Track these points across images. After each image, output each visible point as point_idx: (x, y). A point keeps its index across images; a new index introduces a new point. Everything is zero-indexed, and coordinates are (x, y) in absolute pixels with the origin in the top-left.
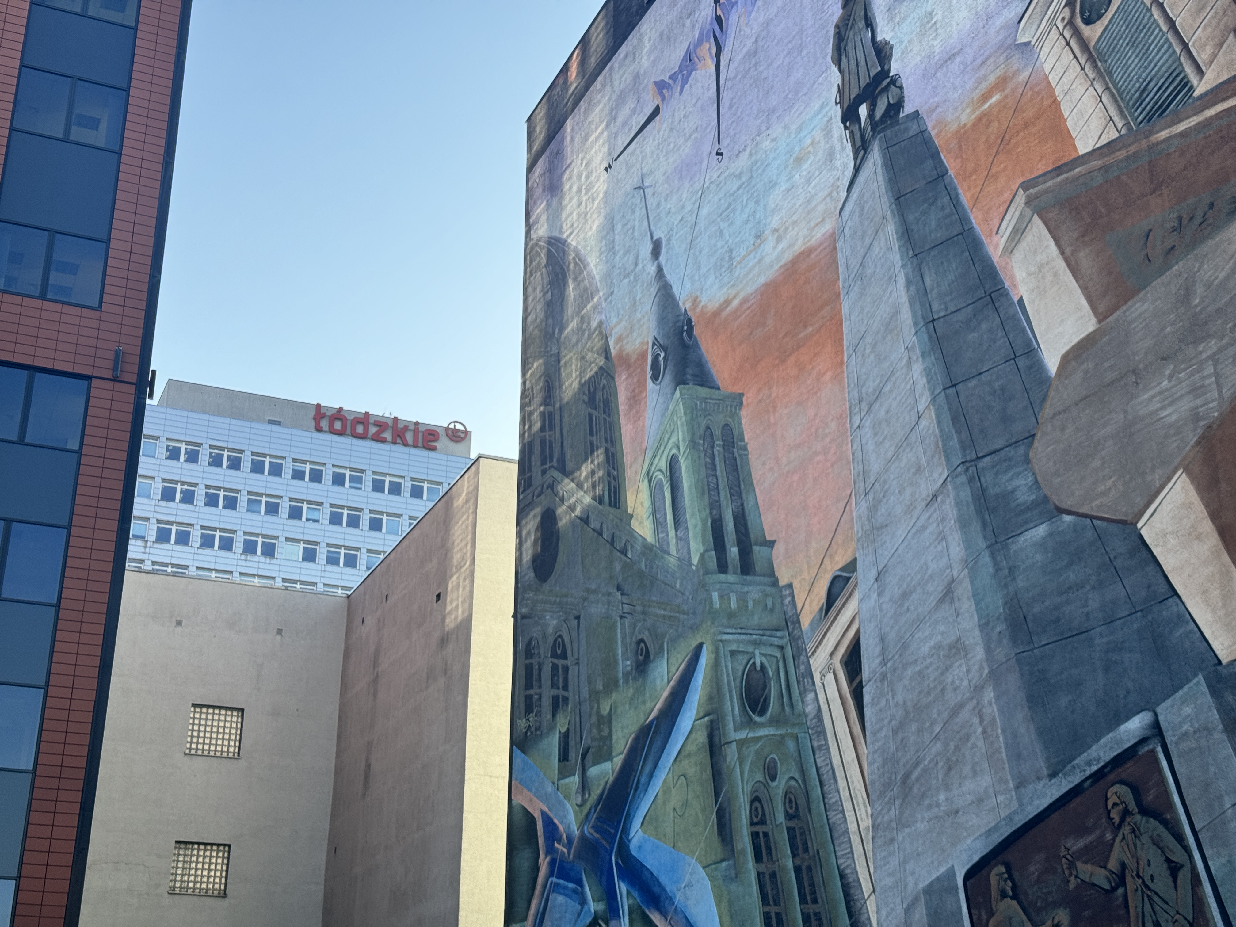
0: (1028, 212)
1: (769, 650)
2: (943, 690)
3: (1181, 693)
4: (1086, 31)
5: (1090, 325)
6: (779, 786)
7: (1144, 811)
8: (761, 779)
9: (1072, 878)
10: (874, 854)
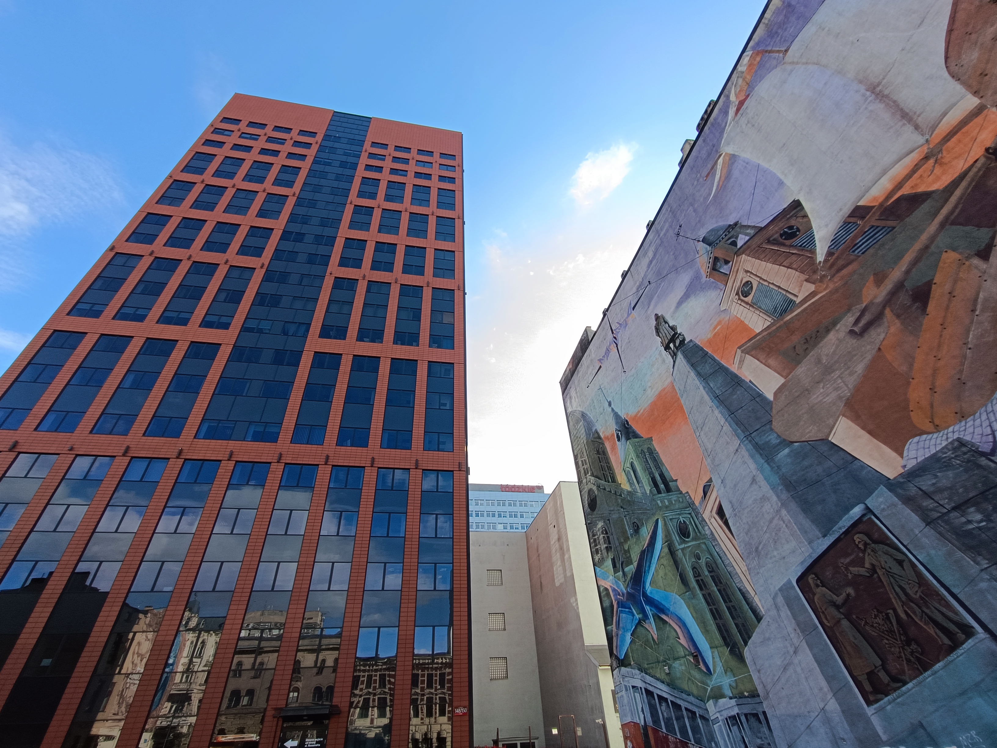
0: (743, 355)
1: (685, 516)
2: (763, 515)
3: (874, 494)
4: (746, 299)
5: (782, 380)
6: (703, 562)
7: (875, 542)
8: (694, 560)
9: (849, 574)
10: (752, 580)
